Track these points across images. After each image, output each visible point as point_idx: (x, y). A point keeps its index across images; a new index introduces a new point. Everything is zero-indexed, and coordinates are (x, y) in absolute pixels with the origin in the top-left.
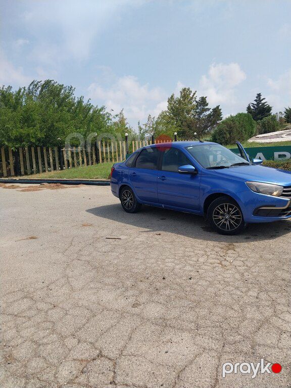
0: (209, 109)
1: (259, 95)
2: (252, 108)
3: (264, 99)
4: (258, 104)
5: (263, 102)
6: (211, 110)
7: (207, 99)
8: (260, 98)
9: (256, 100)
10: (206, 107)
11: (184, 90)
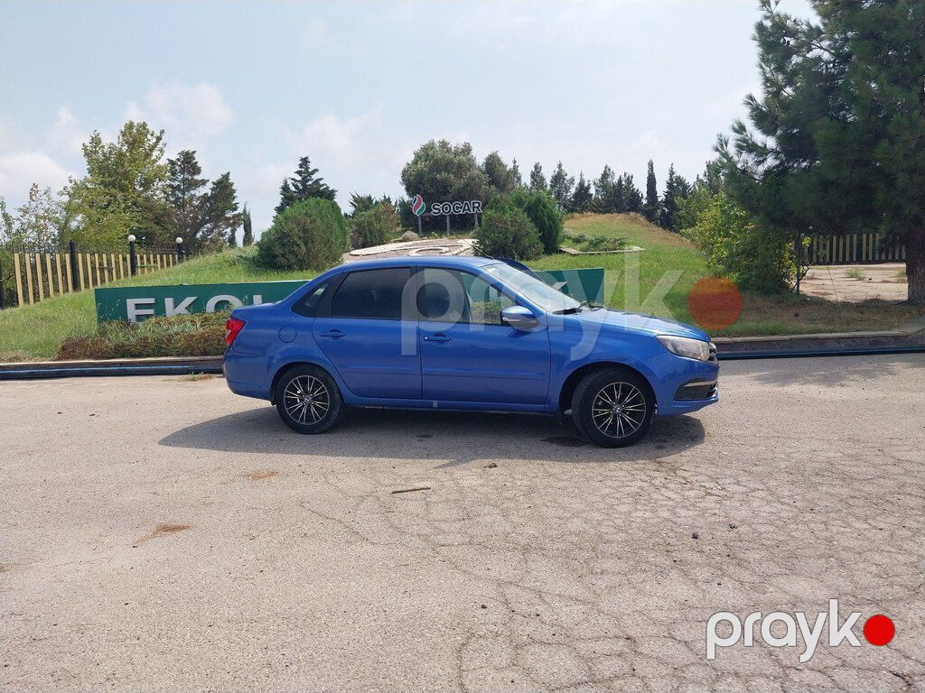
0: (204, 182)
1: (305, 161)
2: (293, 189)
3: (316, 170)
4: (304, 181)
5: (315, 177)
6: (210, 185)
7: (195, 155)
8: (307, 168)
9: (299, 173)
10: (196, 177)
11: (130, 126)
